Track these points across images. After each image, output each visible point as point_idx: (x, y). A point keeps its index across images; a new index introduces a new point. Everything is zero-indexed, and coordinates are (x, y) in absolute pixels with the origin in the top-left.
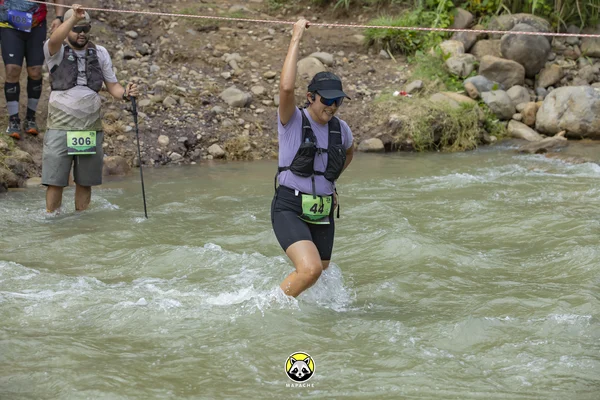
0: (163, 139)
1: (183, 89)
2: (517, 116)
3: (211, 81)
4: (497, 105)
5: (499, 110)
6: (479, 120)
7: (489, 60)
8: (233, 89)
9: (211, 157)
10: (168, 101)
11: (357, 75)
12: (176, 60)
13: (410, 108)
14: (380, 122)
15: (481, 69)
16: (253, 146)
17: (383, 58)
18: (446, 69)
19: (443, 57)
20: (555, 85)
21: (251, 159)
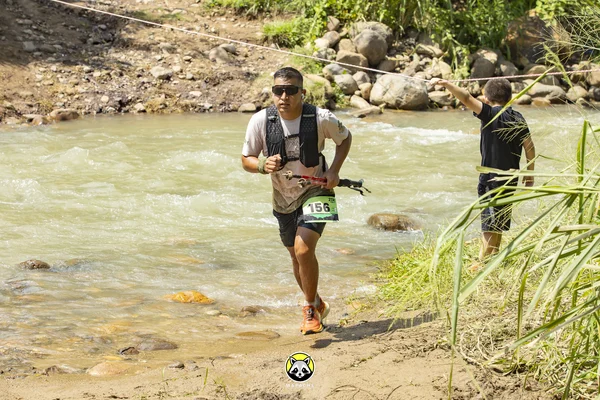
2: (357, 92)
4: (344, 84)
5: (345, 87)
6: (326, 95)
7: (342, 53)
8: (160, 67)
9: (136, 112)
10: (114, 73)
11: (251, 61)
14: (256, 93)
15: (337, 59)
16: (166, 105)
19: (314, 50)
21: (163, 114)
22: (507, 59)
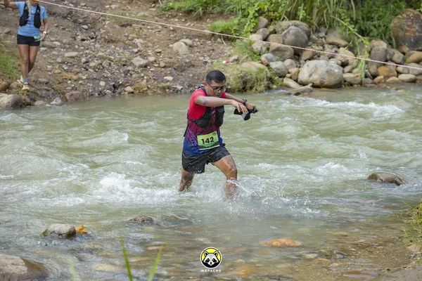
0: (102, 83)
1: (113, 58)
2: (288, 75)
3: (127, 54)
4: (278, 69)
5: (279, 72)
6: (267, 77)
7: (274, 43)
8: (138, 58)
9: (126, 93)
10: (105, 63)
11: (205, 52)
12: (108, 42)
13: (231, 70)
15: (270, 50)
16: (148, 88)
17: (219, 43)
18: (252, 50)
19: (251, 43)
20: (310, 59)
21: (147, 94)
22: (393, 48)
